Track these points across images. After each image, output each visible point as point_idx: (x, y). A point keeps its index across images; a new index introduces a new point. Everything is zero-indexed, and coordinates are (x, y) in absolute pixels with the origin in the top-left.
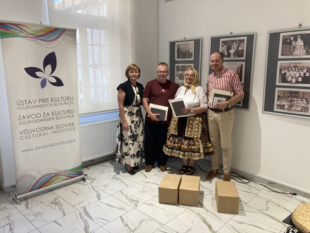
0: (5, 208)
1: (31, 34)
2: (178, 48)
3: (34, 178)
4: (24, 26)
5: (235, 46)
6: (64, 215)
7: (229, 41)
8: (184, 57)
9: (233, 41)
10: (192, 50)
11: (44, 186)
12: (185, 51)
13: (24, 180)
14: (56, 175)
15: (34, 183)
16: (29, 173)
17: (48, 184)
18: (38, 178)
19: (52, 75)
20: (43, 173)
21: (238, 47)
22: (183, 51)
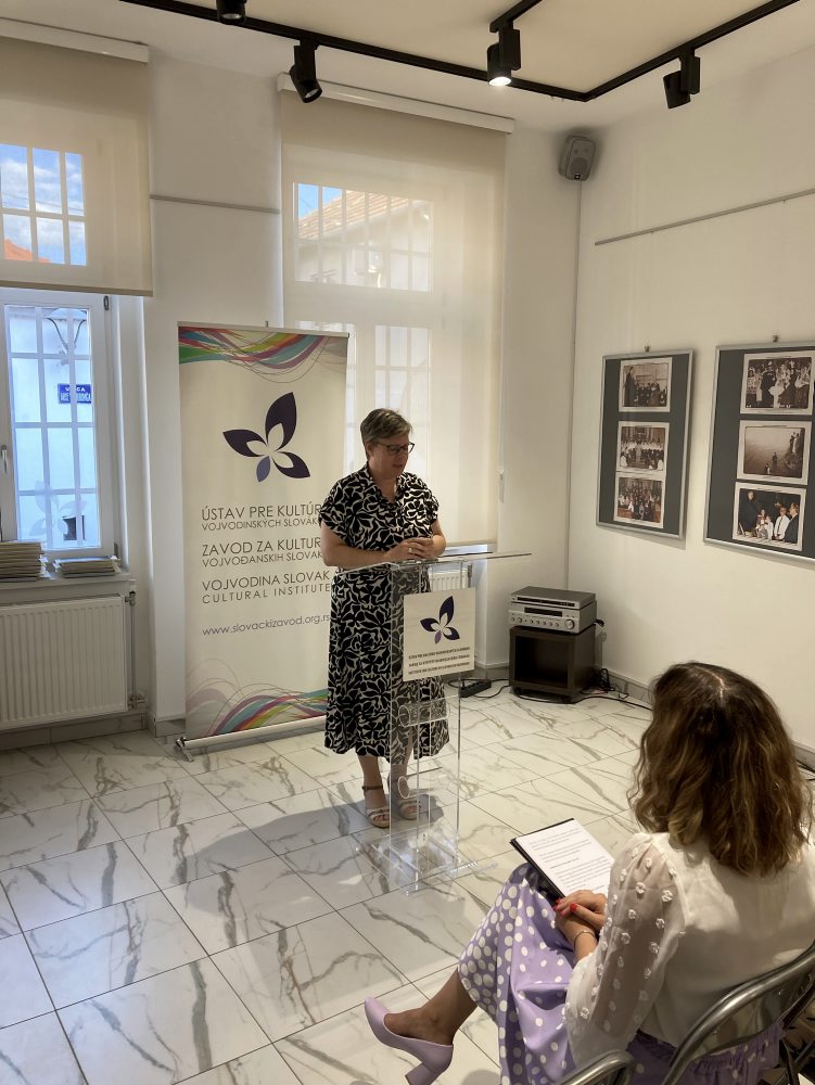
0: (158, 764)
1: (244, 352)
2: (629, 376)
3: (226, 703)
4: (231, 334)
5: (784, 377)
6: (293, 793)
7: (768, 361)
8: (642, 403)
9: (780, 362)
10: (666, 384)
11: (247, 726)
12: (646, 386)
13: (203, 704)
14: (278, 702)
15: (225, 713)
16: (215, 687)
17: (257, 722)
18: (234, 703)
19: (283, 450)
20: (248, 693)
21: (793, 378)
22: (641, 386)
